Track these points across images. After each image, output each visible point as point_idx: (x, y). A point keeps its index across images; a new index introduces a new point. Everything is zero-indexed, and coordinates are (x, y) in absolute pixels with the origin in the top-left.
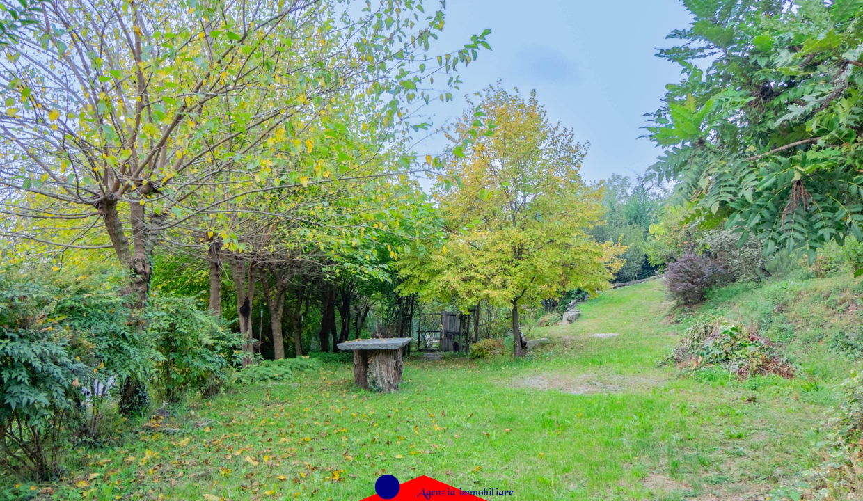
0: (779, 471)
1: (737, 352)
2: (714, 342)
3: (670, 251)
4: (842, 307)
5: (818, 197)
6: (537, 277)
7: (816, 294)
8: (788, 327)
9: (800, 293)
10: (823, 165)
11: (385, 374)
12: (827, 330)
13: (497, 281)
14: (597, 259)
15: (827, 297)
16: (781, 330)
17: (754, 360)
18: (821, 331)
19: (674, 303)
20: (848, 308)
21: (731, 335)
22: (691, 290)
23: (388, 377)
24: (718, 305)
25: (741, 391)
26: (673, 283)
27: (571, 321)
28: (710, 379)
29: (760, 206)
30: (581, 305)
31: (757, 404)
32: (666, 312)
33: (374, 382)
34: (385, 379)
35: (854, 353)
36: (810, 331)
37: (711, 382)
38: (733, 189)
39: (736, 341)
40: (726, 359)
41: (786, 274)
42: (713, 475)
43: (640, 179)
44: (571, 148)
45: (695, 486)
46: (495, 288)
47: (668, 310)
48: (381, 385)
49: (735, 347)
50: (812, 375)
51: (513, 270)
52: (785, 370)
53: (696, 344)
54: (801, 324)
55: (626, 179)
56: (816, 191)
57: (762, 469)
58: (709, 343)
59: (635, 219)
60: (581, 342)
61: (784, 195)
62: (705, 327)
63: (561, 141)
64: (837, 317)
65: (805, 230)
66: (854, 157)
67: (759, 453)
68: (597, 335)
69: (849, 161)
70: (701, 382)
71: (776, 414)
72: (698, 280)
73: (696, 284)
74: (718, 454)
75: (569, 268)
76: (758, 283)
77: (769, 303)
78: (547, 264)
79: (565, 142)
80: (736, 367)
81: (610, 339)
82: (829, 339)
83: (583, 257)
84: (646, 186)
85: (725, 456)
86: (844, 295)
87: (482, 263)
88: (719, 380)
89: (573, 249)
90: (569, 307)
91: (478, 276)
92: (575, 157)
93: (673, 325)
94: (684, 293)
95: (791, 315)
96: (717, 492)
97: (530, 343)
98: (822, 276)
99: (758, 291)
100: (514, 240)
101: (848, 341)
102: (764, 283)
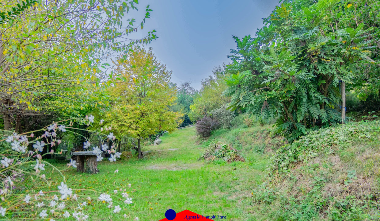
0: (251, 187)
1: (227, 154)
2: (219, 151)
3: (198, 116)
4: (257, 138)
5: (270, 105)
6: (149, 125)
7: (249, 133)
8: (240, 145)
9: (244, 133)
10: (273, 97)
11: (93, 166)
12: (253, 146)
13: (133, 126)
14: (173, 119)
15: (253, 134)
16: (238, 146)
17: (233, 156)
18: (251, 146)
19: (199, 136)
20: (259, 138)
21: (225, 148)
22: (206, 131)
23: (95, 167)
24: (215, 137)
25: (229, 167)
26: (199, 129)
27: (158, 144)
28: (219, 164)
29: (256, 106)
30: (161, 137)
31: (237, 170)
32: (196, 140)
33: (89, 169)
34: (94, 168)
35: (261, 153)
36: (247, 146)
37: (219, 165)
38: (248, 101)
39: (226, 150)
40: (223, 157)
41: (238, 126)
42: (233, 190)
43: (183, 85)
44: (164, 73)
45: (229, 193)
46: (133, 129)
47: (197, 139)
48: (92, 171)
49: (226, 152)
50: (250, 161)
51: (140, 122)
52: (242, 159)
53: (212, 151)
54: (244, 144)
55: (175, 84)
56: (269, 103)
57: (247, 187)
58: (217, 151)
59: (181, 102)
60: (165, 152)
61: (262, 104)
62: (215, 145)
63: (161, 69)
64: (256, 141)
65: (267, 114)
66: (279, 95)
67: (244, 183)
68: (170, 149)
69: (278, 96)
70: (216, 165)
71: (244, 173)
72: (209, 128)
73: (208, 129)
74: (232, 184)
75: (162, 122)
76: (229, 129)
77: (234, 136)
78: (154, 120)
79: (163, 70)
80: (227, 159)
81: (176, 151)
82: (253, 149)
83: (168, 118)
84: (185, 89)
85: (234, 185)
86: (258, 133)
87: (128, 119)
88: (222, 164)
89: (164, 114)
90: (157, 138)
91: (126, 124)
92: (166, 76)
93: (199, 145)
94: (203, 133)
95: (241, 141)
96: (236, 194)
97: (144, 153)
98: (250, 127)
99: (230, 132)
100: (141, 109)
101: (259, 149)
102: (231, 129)
